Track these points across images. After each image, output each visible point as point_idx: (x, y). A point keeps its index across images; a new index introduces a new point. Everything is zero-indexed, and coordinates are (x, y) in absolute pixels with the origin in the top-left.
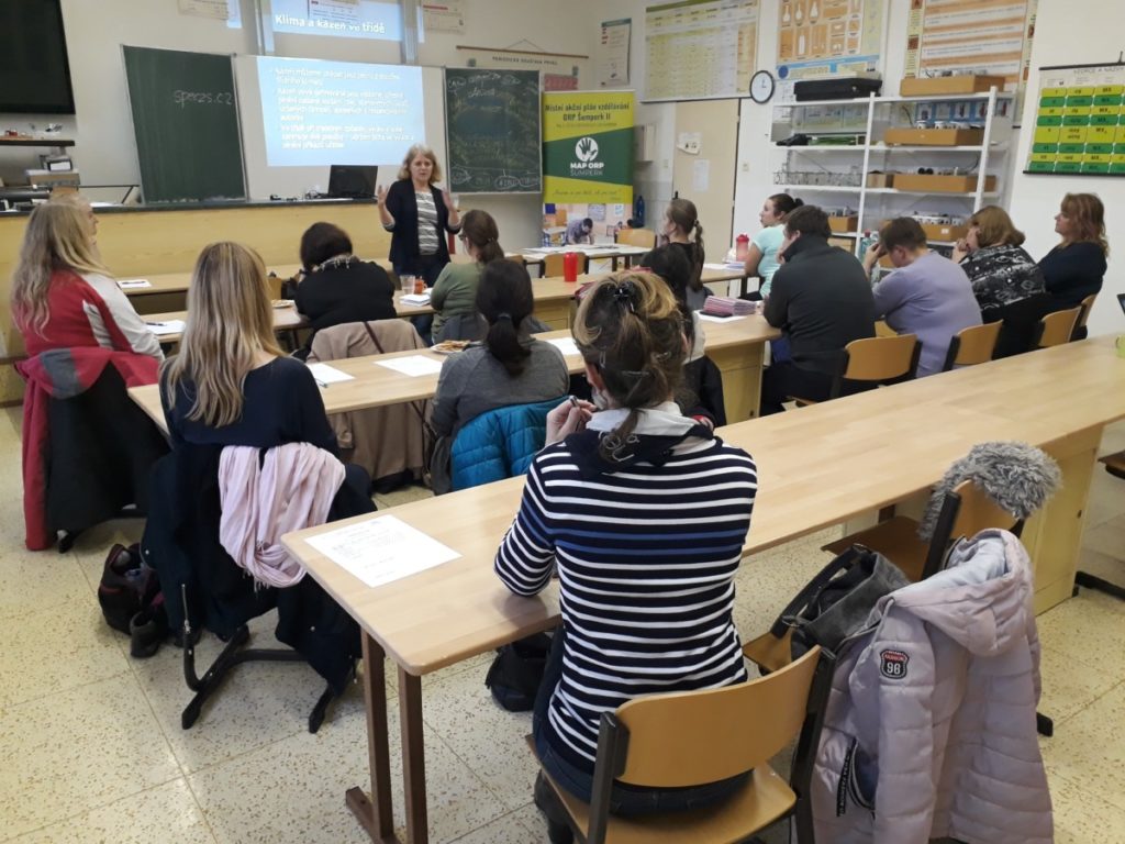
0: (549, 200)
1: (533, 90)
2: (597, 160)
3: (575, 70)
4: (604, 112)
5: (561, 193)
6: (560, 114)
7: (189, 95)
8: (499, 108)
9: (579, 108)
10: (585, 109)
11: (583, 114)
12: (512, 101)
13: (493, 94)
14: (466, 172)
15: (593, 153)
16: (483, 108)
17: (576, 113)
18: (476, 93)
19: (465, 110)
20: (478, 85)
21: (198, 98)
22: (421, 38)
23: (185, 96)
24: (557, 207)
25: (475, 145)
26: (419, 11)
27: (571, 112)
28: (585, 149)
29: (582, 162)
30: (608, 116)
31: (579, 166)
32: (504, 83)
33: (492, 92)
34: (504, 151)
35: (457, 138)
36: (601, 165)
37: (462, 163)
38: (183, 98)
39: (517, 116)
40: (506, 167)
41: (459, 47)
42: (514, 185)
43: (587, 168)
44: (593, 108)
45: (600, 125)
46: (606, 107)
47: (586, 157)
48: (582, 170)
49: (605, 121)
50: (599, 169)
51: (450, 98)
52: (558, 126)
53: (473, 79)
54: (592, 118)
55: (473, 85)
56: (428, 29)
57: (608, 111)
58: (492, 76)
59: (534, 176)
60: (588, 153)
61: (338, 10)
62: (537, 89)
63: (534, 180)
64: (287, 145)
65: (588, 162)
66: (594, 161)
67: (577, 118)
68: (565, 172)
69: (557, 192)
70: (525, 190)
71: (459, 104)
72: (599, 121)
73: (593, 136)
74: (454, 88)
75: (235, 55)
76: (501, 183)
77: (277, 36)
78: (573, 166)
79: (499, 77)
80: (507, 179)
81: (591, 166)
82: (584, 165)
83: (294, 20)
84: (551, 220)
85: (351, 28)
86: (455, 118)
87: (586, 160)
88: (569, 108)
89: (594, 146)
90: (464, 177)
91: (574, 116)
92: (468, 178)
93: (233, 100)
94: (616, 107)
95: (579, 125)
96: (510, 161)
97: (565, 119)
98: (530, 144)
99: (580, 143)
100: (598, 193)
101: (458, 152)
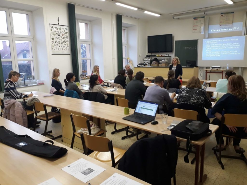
21: (189, 48)
23: (186, 48)
64: (206, 56)
75: (199, 39)
77: (209, 34)
83: (215, 30)
85: (230, 29)
93: (197, 48)
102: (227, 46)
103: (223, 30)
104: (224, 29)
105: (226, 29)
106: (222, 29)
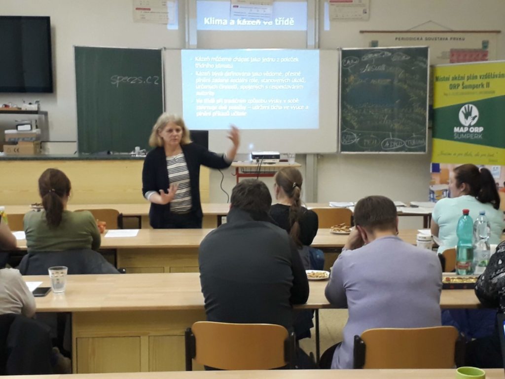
0: (435, 160)
1: (422, 64)
2: (477, 125)
3: (485, 44)
4: (485, 81)
5: (445, 154)
6: (447, 84)
7: (124, 78)
8: (389, 80)
9: (463, 78)
10: (468, 78)
11: (467, 83)
12: (401, 74)
13: (384, 69)
14: (355, 135)
15: (474, 118)
16: (373, 81)
17: (460, 82)
18: (368, 69)
19: (358, 83)
20: (370, 62)
21: (131, 80)
22: (327, 26)
23: (120, 79)
24: (442, 166)
25: (364, 112)
26: (327, 6)
27: (456, 82)
28: (467, 115)
29: (464, 127)
30: (488, 85)
31: (462, 130)
32: (394, 59)
33: (383, 68)
34: (392, 117)
35: (349, 106)
36: (481, 129)
37: (352, 127)
38: (117, 81)
39: (406, 87)
40: (393, 130)
41: (362, 32)
42: (399, 146)
43: (468, 132)
44: (476, 77)
45: (481, 93)
46: (487, 76)
47: (468, 122)
48: (464, 134)
49: (485, 89)
50: (478, 133)
51: (344, 74)
52: (446, 94)
53: (365, 58)
54: (474, 87)
55: (366, 63)
56: (333, 19)
57: (488, 80)
58: (383, 54)
59: (421, 139)
60: (470, 118)
61: (254, 11)
62: (425, 63)
63: (420, 142)
64: (200, 114)
65: (469, 126)
66: (475, 126)
67: (461, 87)
68: (450, 136)
69: (442, 153)
70: (410, 150)
71: (352, 78)
72: (480, 89)
73: (475, 103)
74: (348, 66)
75: (165, 48)
76: (387, 144)
77: (200, 34)
78: (456, 130)
79: (390, 54)
80: (393, 141)
81: (473, 130)
82: (466, 129)
83: (219, 21)
84: (436, 178)
85: (265, 23)
86: (348, 90)
87: (467, 125)
88: (455, 78)
89: (475, 112)
90: (354, 139)
91: (458, 85)
92: (357, 140)
93: (160, 81)
94: (495, 76)
95: (463, 94)
96: (396, 126)
97: (451, 89)
98: (417, 110)
99: (463, 109)
100: (477, 155)
101: (348, 119)
102: (267, 81)
103: (244, 22)
104: (247, 19)
105: (256, 20)
106: (243, 18)
